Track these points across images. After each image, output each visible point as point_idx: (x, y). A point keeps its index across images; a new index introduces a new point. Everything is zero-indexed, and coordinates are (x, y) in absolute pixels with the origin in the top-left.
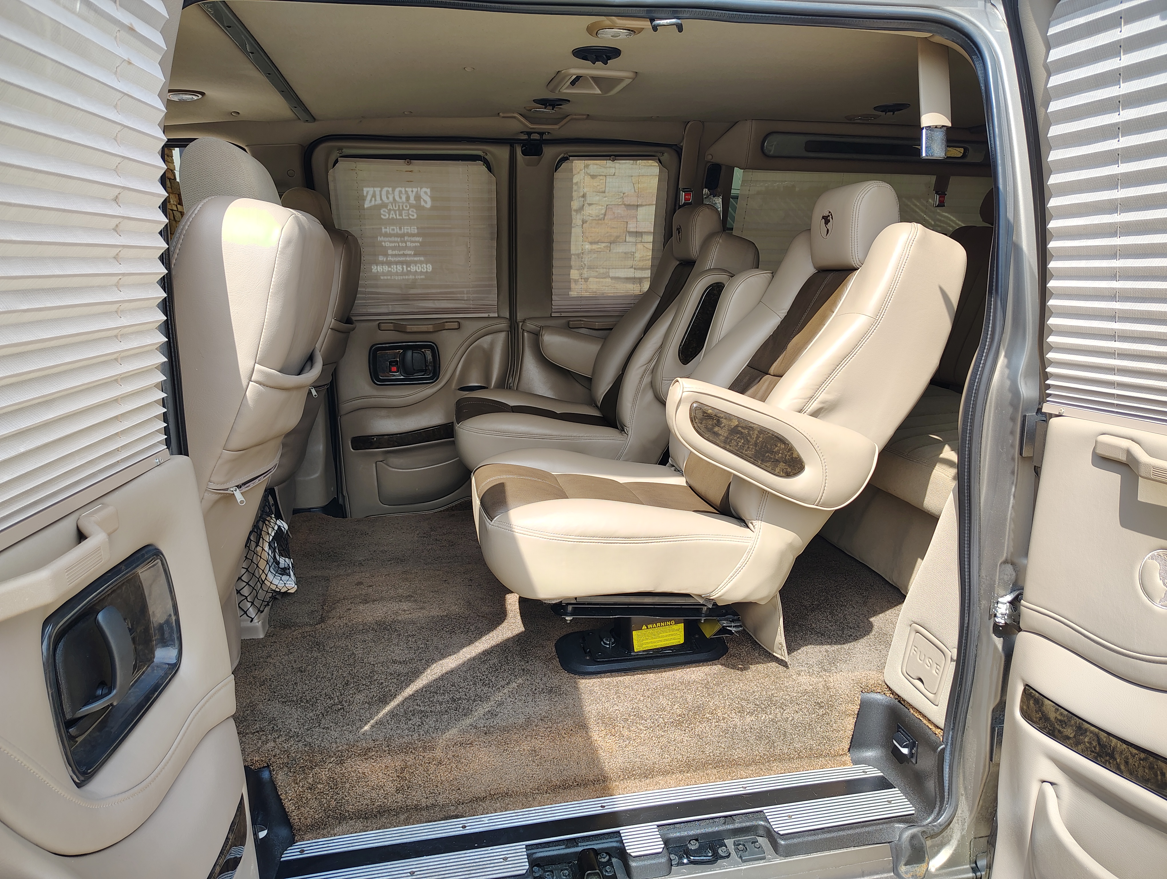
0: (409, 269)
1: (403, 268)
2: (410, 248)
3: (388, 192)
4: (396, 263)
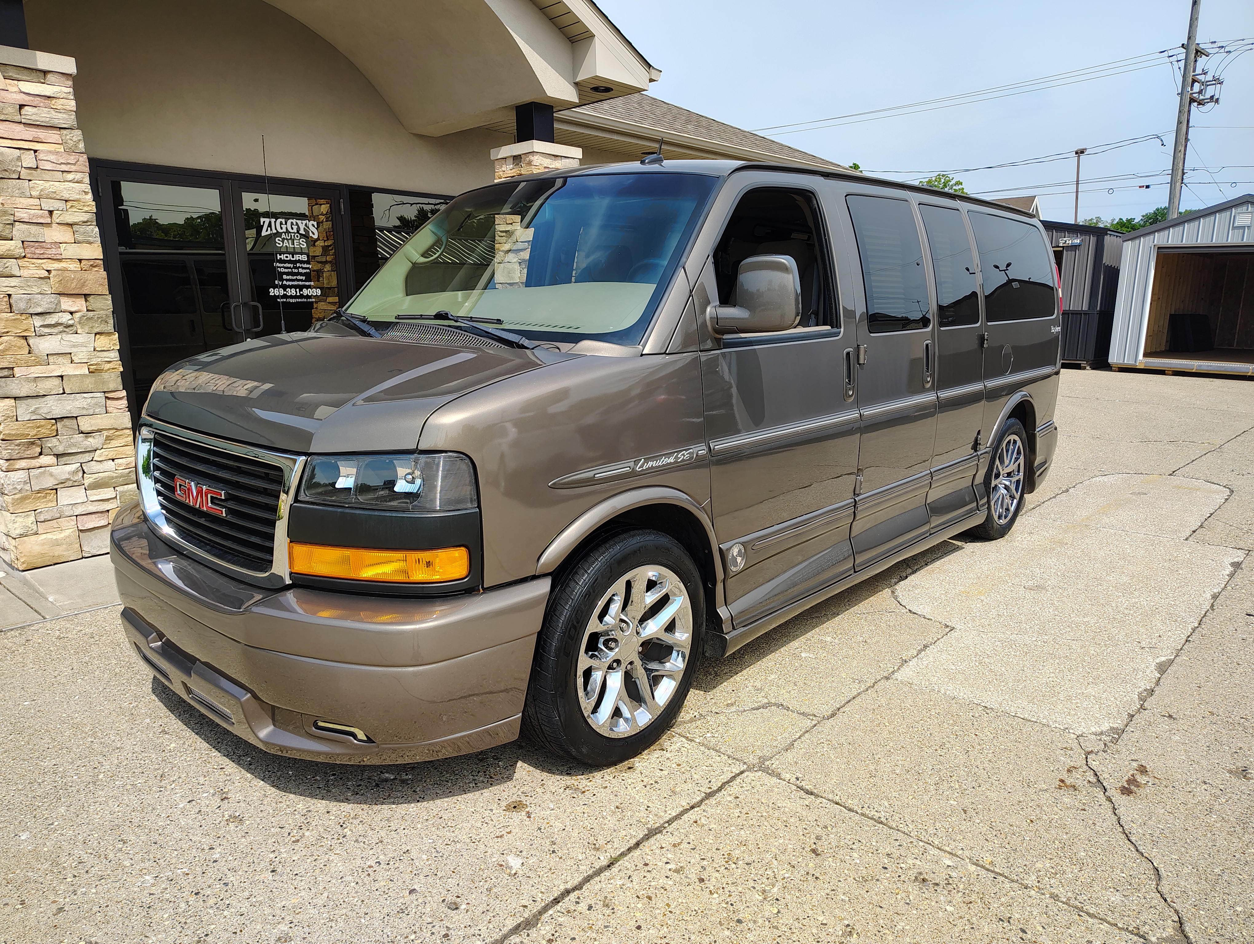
0: (301, 293)
1: (296, 292)
2: (301, 274)
3: (281, 223)
4: (291, 287)
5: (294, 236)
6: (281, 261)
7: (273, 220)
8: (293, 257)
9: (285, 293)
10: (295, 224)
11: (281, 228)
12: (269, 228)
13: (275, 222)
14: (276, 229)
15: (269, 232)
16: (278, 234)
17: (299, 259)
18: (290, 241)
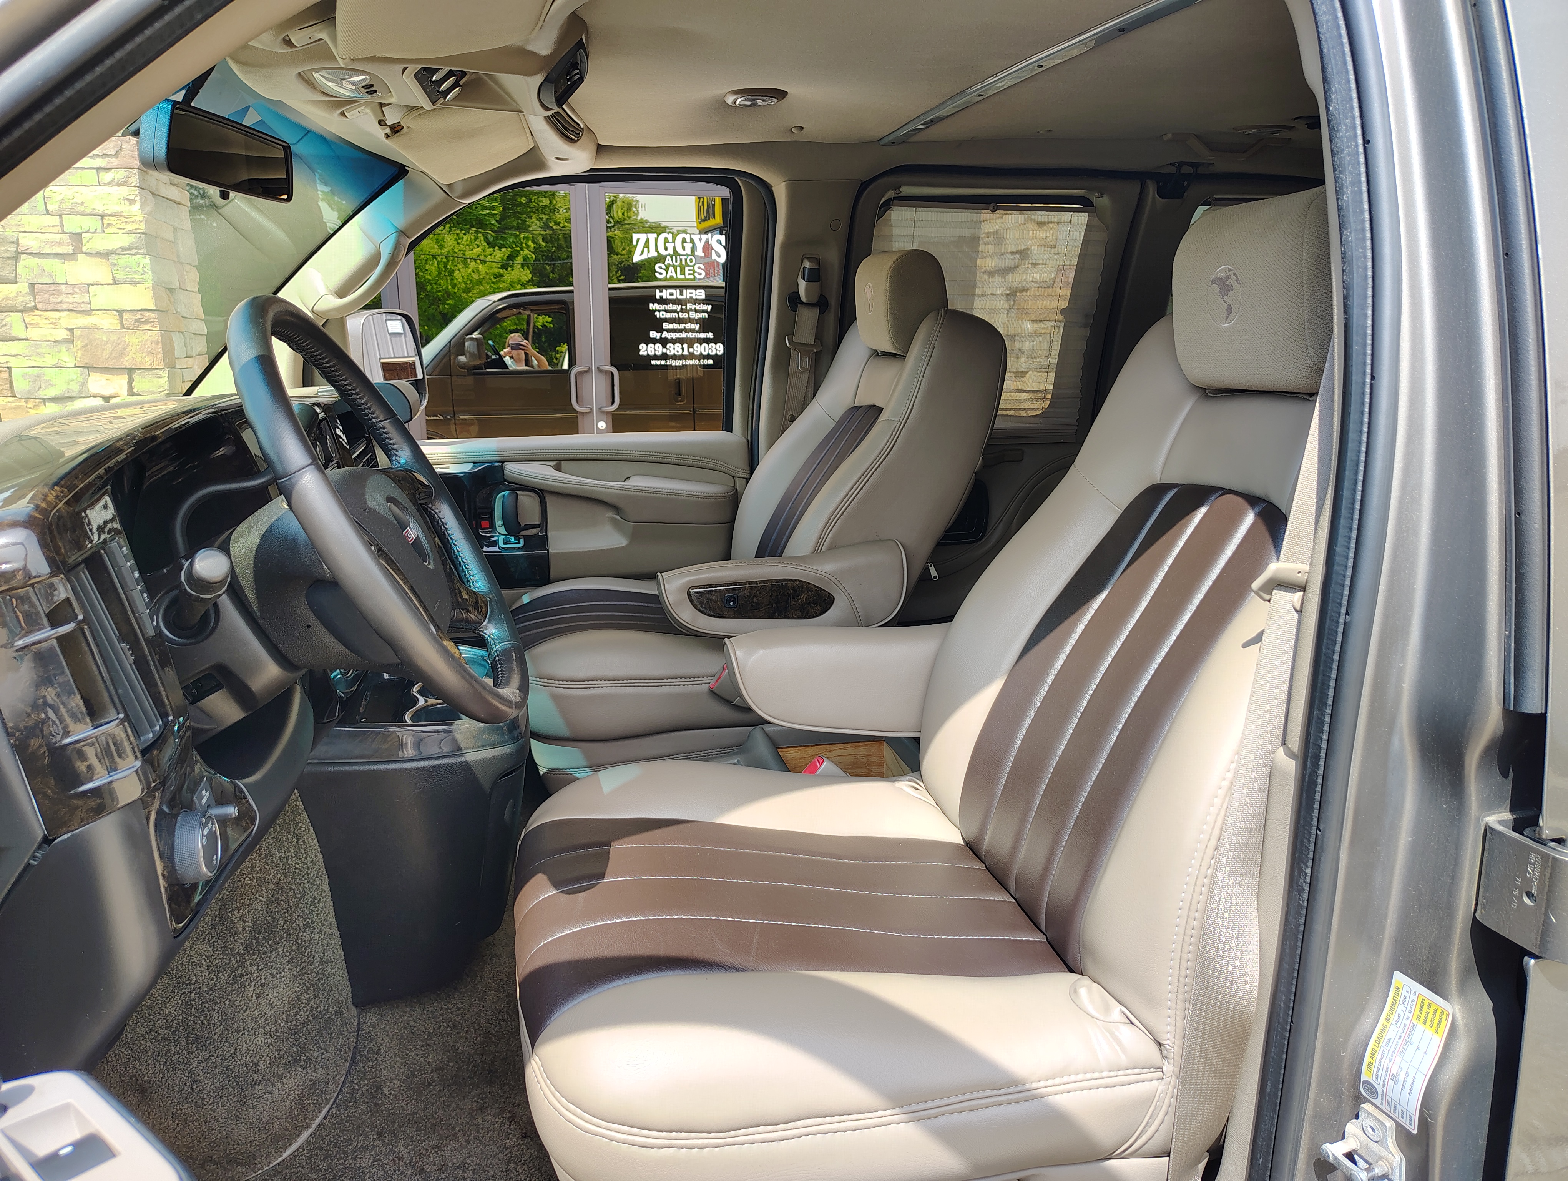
5: (686, 260)
6: (662, 301)
7: (652, 237)
8: (682, 294)
9: (665, 350)
10: (688, 240)
11: (666, 249)
12: (646, 250)
13: (656, 240)
14: (657, 250)
15: (644, 256)
16: (660, 259)
17: (691, 298)
18: (678, 269)
